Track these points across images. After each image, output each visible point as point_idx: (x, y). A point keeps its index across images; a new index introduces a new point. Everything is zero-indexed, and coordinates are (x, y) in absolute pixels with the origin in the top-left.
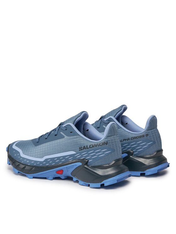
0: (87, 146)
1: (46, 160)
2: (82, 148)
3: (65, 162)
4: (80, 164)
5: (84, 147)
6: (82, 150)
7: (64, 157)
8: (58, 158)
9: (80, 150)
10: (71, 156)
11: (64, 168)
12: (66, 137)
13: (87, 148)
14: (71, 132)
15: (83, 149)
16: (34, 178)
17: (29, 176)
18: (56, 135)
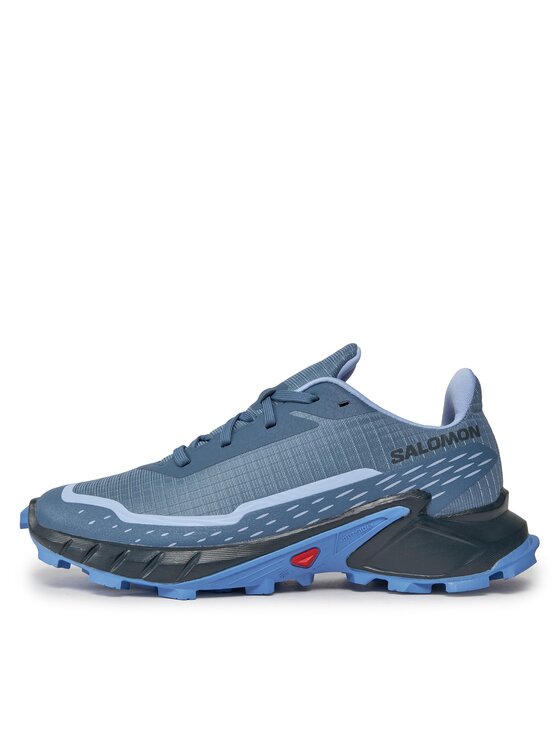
0: (419, 444)
1: (249, 518)
2: (404, 454)
3: (335, 513)
4: (402, 511)
5: (410, 447)
6: (402, 458)
7: (329, 496)
8: (304, 503)
9: (394, 462)
10: (357, 487)
11: (324, 540)
12: (323, 423)
13: (422, 451)
14: (341, 406)
15: (407, 457)
16: (202, 593)
17: (181, 592)
18: (269, 426)
